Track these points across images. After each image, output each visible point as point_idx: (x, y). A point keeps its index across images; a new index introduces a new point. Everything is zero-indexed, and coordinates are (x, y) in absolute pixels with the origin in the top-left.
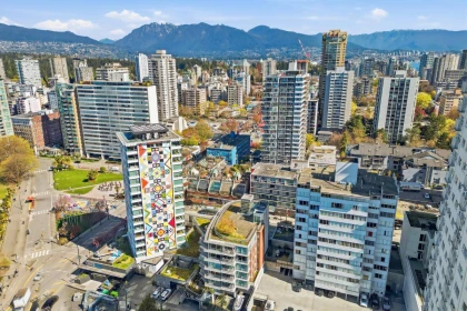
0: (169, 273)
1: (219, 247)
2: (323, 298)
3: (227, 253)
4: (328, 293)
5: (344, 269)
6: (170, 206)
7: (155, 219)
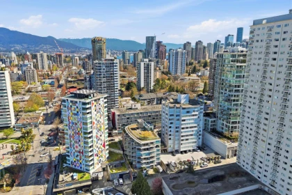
0: (114, 171)
1: (147, 144)
2: (185, 155)
3: (151, 146)
4: (185, 152)
5: (192, 139)
6: (103, 135)
7: (98, 145)
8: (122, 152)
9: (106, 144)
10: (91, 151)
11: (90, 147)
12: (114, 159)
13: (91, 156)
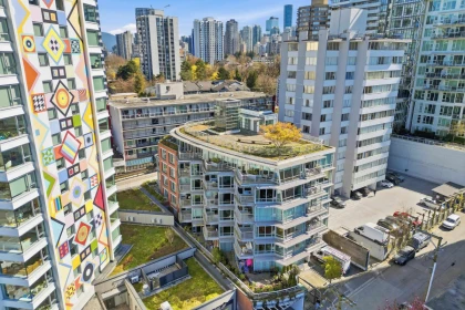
6: (90, 152)
7: (68, 197)
8: (169, 220)
9: (109, 193)
10: (31, 236)
11: (27, 211)
12: (150, 249)
13: (36, 259)
